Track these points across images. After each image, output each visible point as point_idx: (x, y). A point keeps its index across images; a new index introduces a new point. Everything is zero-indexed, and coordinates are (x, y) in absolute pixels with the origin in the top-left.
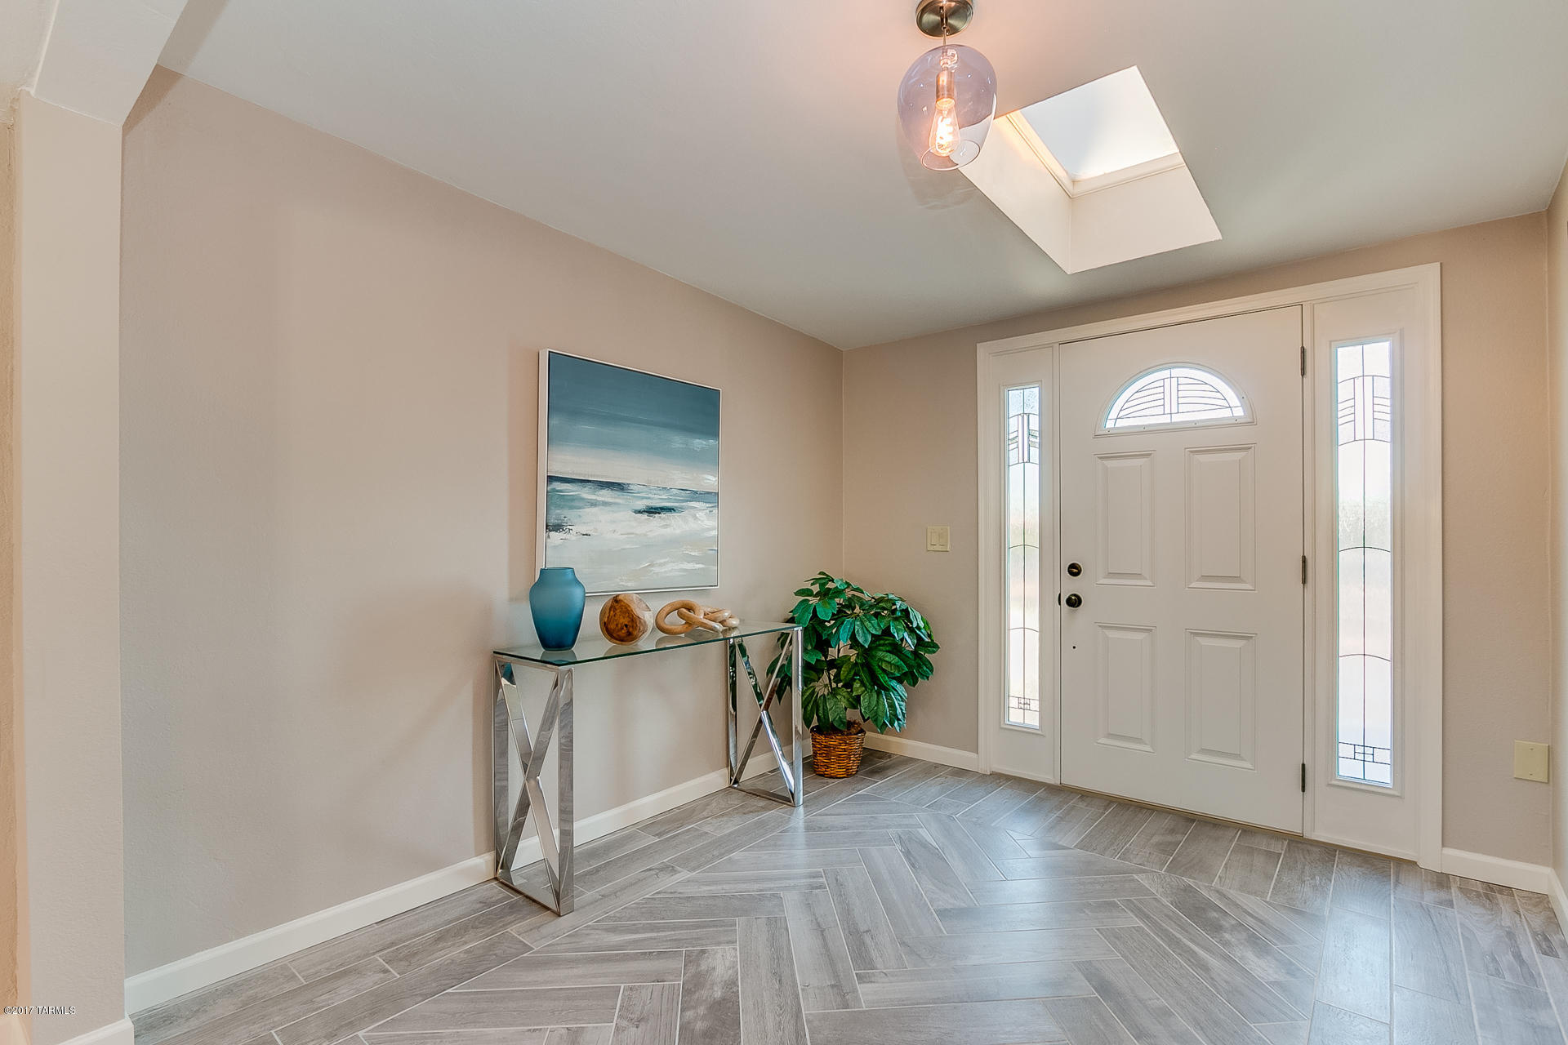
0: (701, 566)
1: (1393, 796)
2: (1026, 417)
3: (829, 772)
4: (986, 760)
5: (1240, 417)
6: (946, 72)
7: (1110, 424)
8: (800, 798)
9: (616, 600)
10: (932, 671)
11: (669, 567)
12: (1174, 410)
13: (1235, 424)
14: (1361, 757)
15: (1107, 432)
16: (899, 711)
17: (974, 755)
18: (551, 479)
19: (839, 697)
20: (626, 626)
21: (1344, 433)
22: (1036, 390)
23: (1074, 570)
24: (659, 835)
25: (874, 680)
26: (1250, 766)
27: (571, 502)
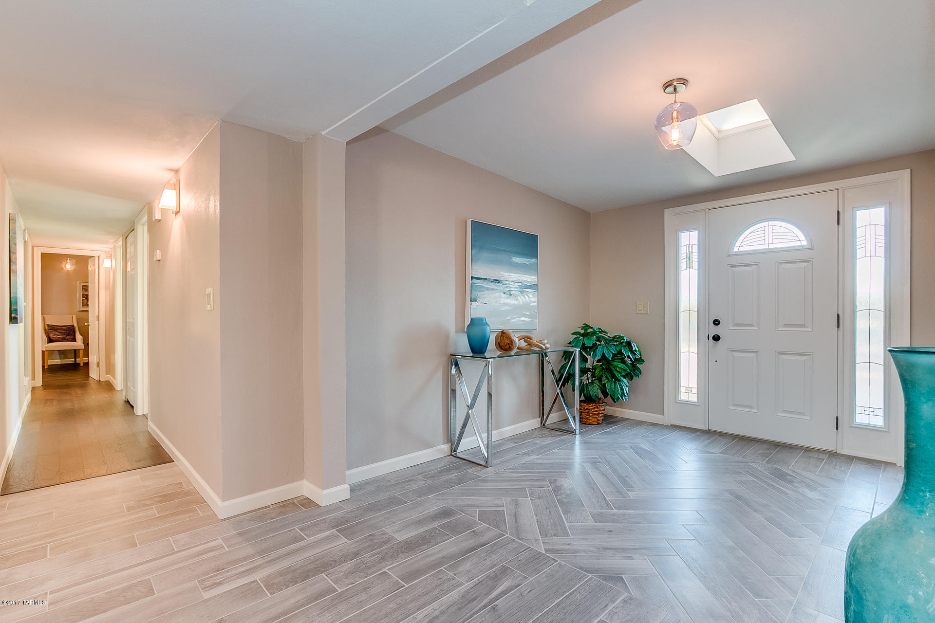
0: (530, 319)
1: (886, 431)
2: (690, 246)
3: (588, 422)
4: (668, 418)
5: (805, 246)
6: (676, 112)
7: (736, 249)
8: (578, 431)
9: (503, 332)
10: (641, 373)
11: (517, 319)
12: (770, 242)
13: (802, 249)
14: (867, 413)
15: (734, 254)
16: (625, 391)
17: (662, 416)
18: (472, 278)
19: (595, 384)
20: (508, 344)
21: (860, 253)
22: (697, 232)
23: (716, 322)
24: (516, 443)
25: (613, 376)
26: (809, 418)
27: (481, 289)
